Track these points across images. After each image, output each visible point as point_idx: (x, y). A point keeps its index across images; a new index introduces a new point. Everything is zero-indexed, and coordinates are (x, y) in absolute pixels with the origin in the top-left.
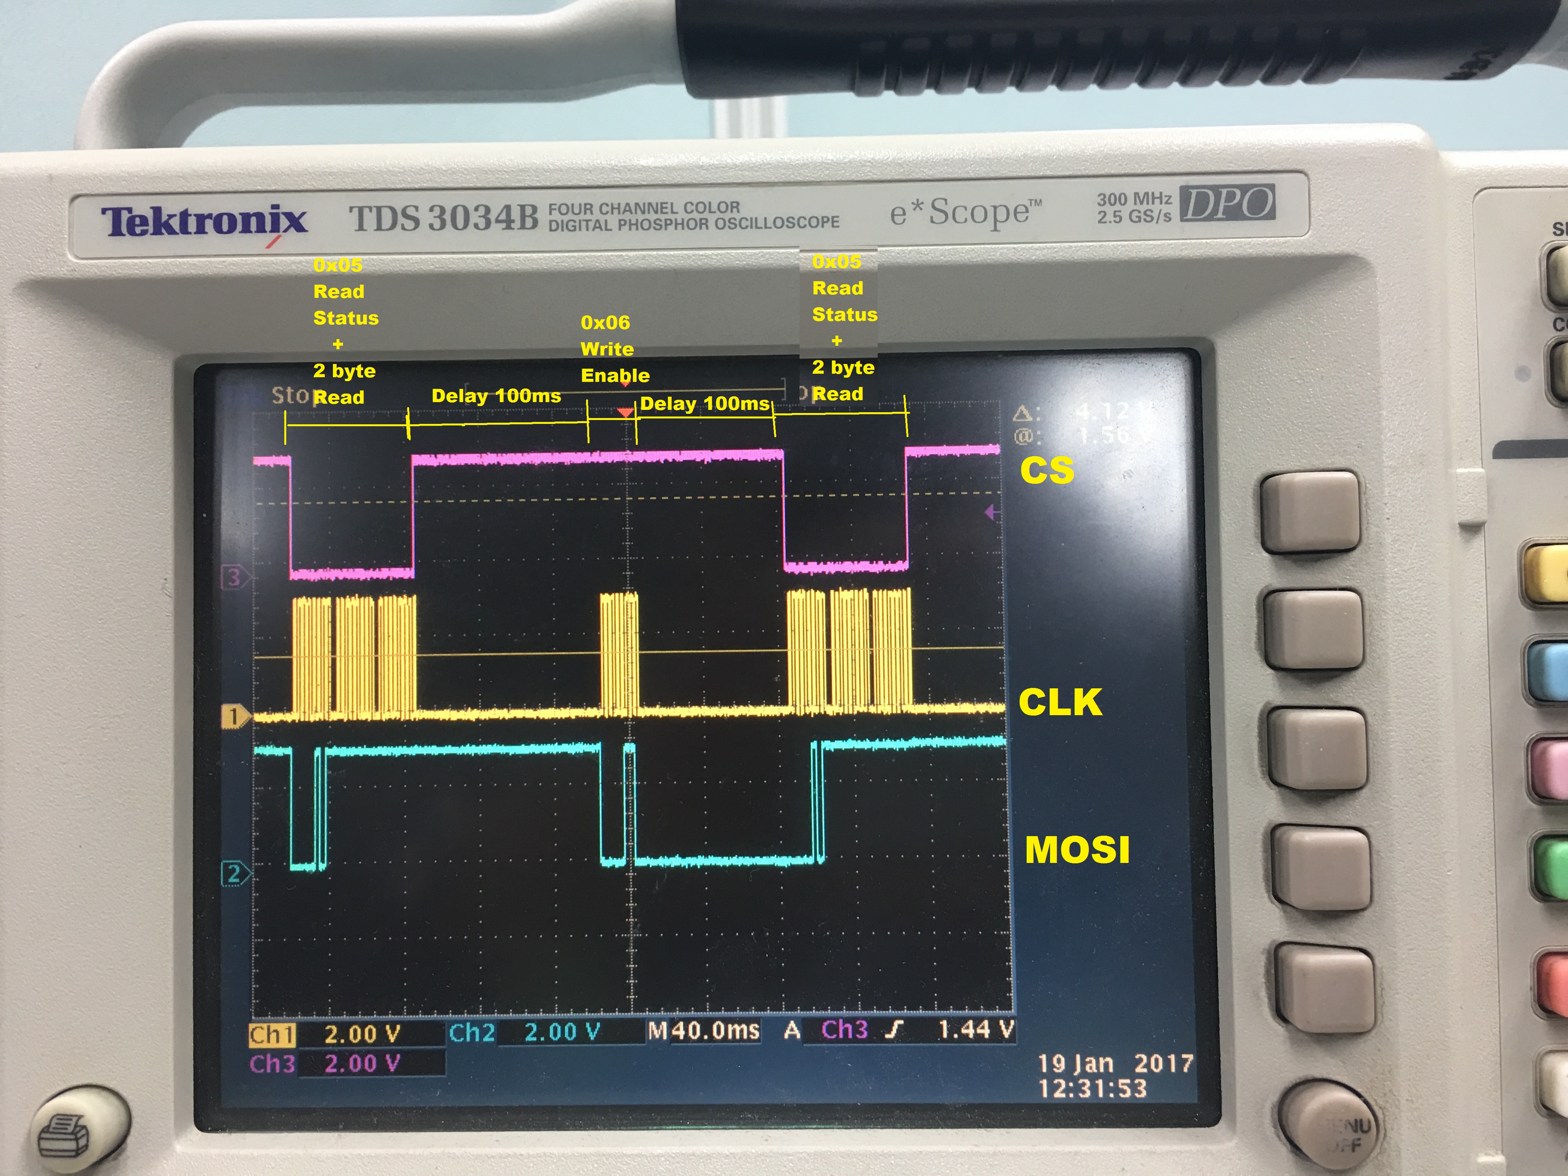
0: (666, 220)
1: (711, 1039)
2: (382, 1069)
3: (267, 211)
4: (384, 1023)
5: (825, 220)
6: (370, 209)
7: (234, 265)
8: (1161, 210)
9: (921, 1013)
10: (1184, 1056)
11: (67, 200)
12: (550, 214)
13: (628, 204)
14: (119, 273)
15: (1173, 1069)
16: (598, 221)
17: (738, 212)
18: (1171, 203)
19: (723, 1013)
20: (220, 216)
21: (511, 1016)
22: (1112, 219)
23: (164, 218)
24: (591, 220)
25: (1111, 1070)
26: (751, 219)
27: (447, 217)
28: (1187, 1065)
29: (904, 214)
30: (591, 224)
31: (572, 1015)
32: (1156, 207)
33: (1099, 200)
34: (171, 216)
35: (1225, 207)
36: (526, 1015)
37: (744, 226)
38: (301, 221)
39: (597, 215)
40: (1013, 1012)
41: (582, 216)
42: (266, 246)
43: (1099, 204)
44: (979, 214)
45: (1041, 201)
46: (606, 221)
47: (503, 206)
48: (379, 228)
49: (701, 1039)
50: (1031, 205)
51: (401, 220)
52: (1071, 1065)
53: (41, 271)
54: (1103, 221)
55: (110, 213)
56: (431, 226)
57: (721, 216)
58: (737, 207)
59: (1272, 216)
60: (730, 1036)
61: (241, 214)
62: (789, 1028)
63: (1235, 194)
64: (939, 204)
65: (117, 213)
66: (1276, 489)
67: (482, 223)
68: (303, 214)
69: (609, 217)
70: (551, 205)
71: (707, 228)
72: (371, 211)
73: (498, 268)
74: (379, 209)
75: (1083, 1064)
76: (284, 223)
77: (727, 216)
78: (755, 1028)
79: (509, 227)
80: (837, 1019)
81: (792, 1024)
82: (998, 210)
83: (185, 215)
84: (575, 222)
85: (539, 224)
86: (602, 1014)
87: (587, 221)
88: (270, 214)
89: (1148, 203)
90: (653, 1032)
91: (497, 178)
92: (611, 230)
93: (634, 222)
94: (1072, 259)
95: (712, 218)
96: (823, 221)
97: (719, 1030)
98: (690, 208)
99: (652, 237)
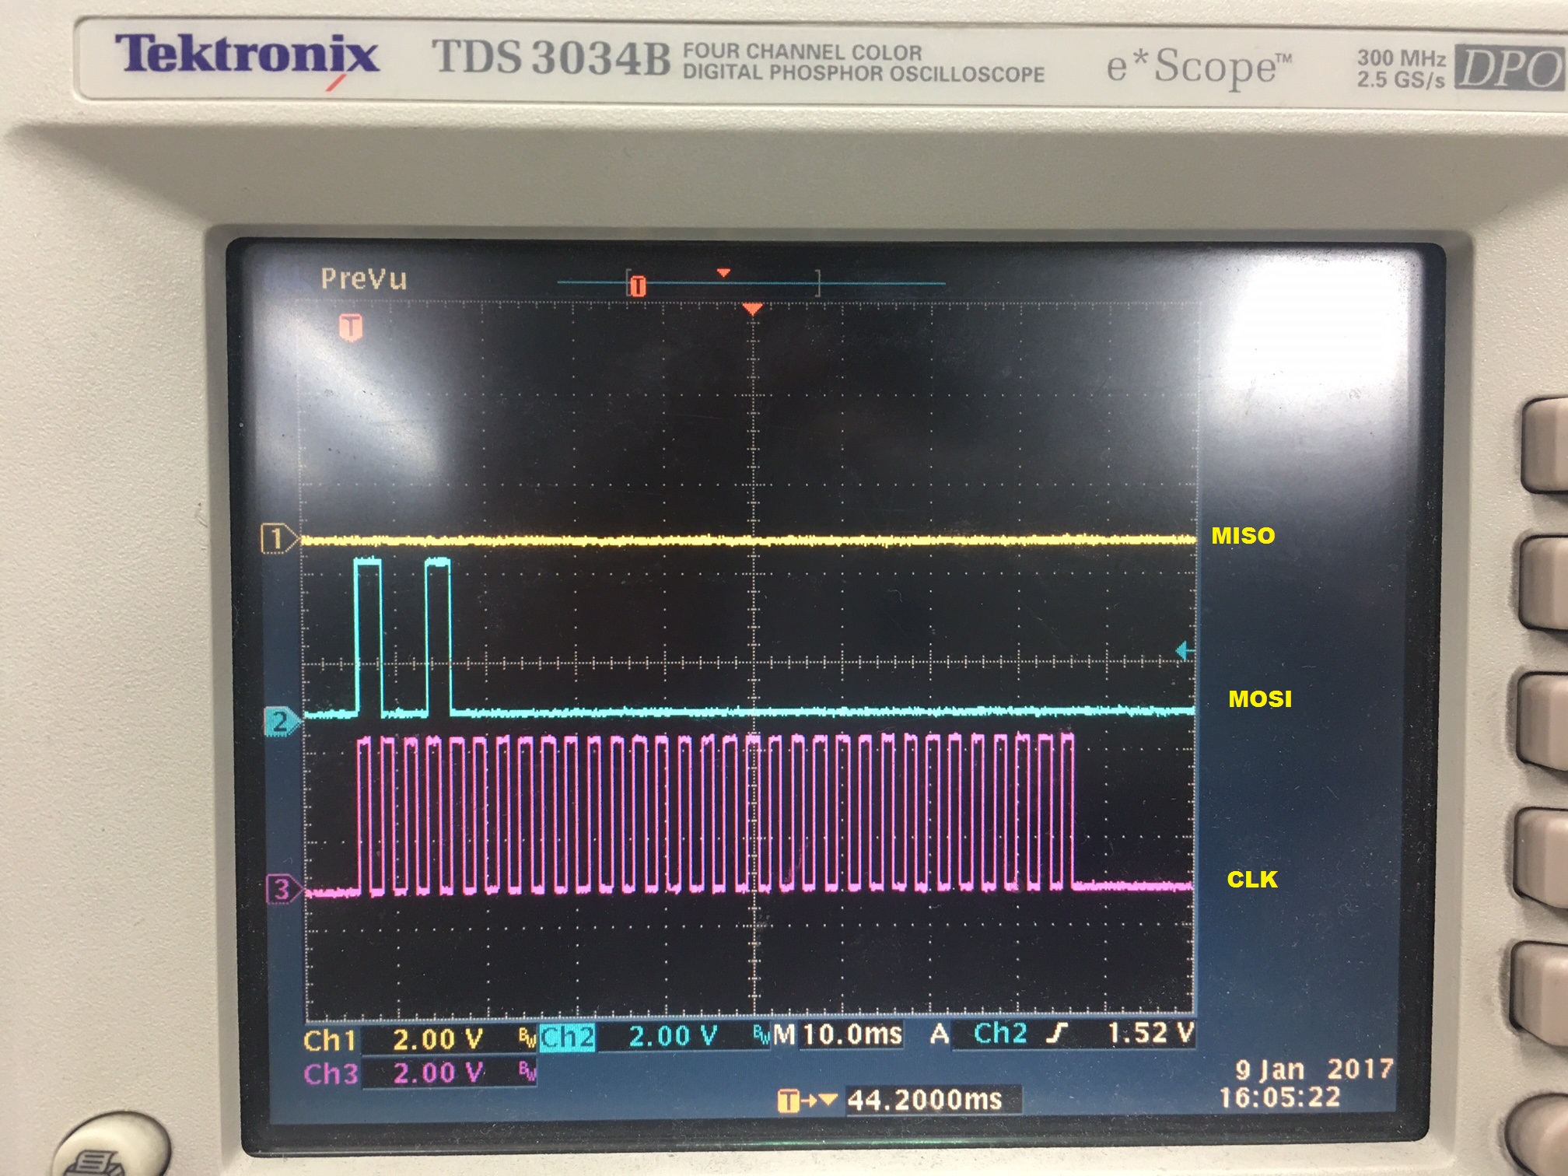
0: (830, 67)
2: (462, 1079)
3: (327, 42)
4: (463, 1028)
5: (1027, 72)
6: (459, 43)
7: (285, 110)
9: (1088, 1014)
10: (1383, 1061)
11: (72, 24)
12: (686, 55)
13: (782, 46)
14: (139, 118)
15: (1370, 1076)
16: (744, 66)
18: (1445, 66)
19: (860, 1015)
20: (266, 49)
22: (1375, 82)
23: (196, 49)
25: (1301, 1076)
26: (936, 69)
27: (556, 55)
28: (1386, 1070)
29: (1124, 67)
30: (736, 71)
31: (684, 1017)
33: (1360, 57)
34: (204, 47)
35: (1508, 74)
37: (926, 77)
38: (371, 56)
39: (743, 59)
41: (725, 60)
42: (327, 87)
43: (1360, 63)
44: (1215, 70)
45: (1290, 56)
46: (755, 67)
47: (626, 43)
48: (470, 68)
50: (1278, 61)
51: (497, 59)
52: (1256, 1072)
53: (39, 114)
54: (1364, 83)
55: (126, 42)
56: (536, 68)
57: (899, 63)
58: (918, 53)
60: (868, 1041)
61: (294, 46)
63: (1518, 57)
64: (1167, 56)
65: (135, 41)
66: (1551, 418)
67: (599, 65)
68: (374, 48)
69: (758, 61)
70: (686, 45)
71: (881, 78)
72: (459, 46)
73: (620, 124)
74: (470, 44)
75: (1271, 1070)
76: (349, 58)
77: (906, 64)
78: (897, 1032)
79: (633, 72)
82: (1239, 66)
83: (222, 46)
84: (716, 66)
85: (672, 68)
86: (720, 1016)
88: (331, 46)
89: (1417, 64)
90: (778, 1036)
92: (761, 78)
93: (789, 68)
94: (1326, 130)
95: (887, 66)
96: (1025, 73)
98: (859, 52)
99: (812, 89)
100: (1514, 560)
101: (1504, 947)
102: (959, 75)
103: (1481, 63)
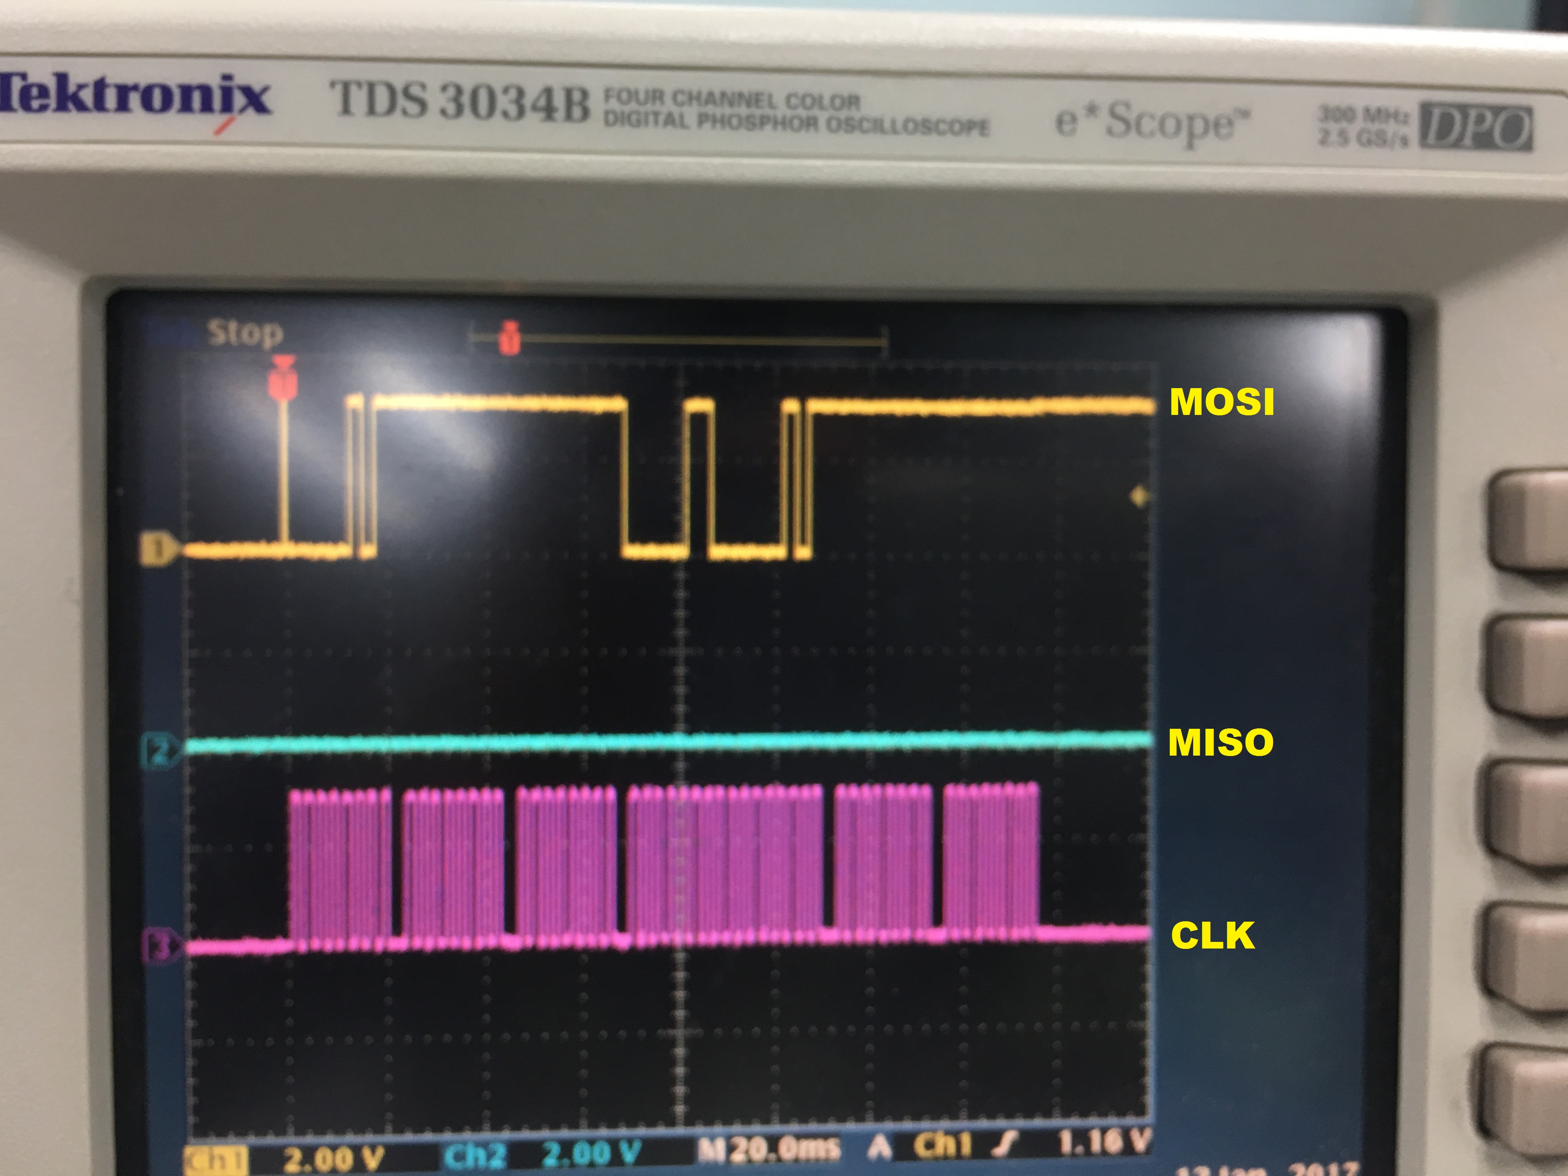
0: (762, 116)
1: (780, 1159)
3: (215, 82)
4: (362, 1146)
5: (972, 124)
6: (359, 84)
7: (169, 155)
8: (1396, 132)
9: (1039, 1123)
10: (1347, 1165)
12: (607, 101)
13: (711, 93)
16: (670, 114)
17: (857, 109)
18: (1409, 124)
19: (795, 1127)
21: (526, 1134)
22: (1337, 140)
23: (72, 88)
24: (661, 113)
26: (875, 120)
27: (466, 99)
28: (1350, 1175)
29: (1074, 121)
30: (661, 118)
31: (603, 1132)
32: (1391, 128)
33: (1320, 114)
34: (81, 87)
36: (545, 1132)
37: (865, 129)
39: (669, 106)
40: (1148, 1119)
43: (1320, 119)
44: (1170, 125)
45: (1248, 112)
46: (681, 115)
47: (541, 88)
48: (372, 110)
49: (766, 1159)
50: (1236, 116)
51: (402, 101)
54: (1324, 141)
57: (835, 113)
58: (856, 103)
59: (1528, 147)
62: (876, 1144)
64: (1121, 110)
66: (1521, 493)
67: (513, 110)
69: (686, 109)
70: (607, 89)
71: (816, 129)
72: (360, 88)
73: (534, 174)
74: (371, 87)
75: (1231, 1175)
76: (239, 100)
77: (843, 114)
78: (834, 1145)
79: (549, 118)
80: (935, 1132)
81: (880, 1138)
82: (1194, 120)
83: (100, 86)
84: (639, 114)
85: (591, 115)
86: (642, 1131)
89: (1380, 122)
90: (705, 1151)
91: (535, 50)
92: (688, 127)
93: (718, 117)
96: (969, 126)
97: (789, 1149)
98: (793, 101)
99: (743, 138)
100: (1483, 641)
101: (1473, 1049)
102: (899, 125)
103: (1447, 123)
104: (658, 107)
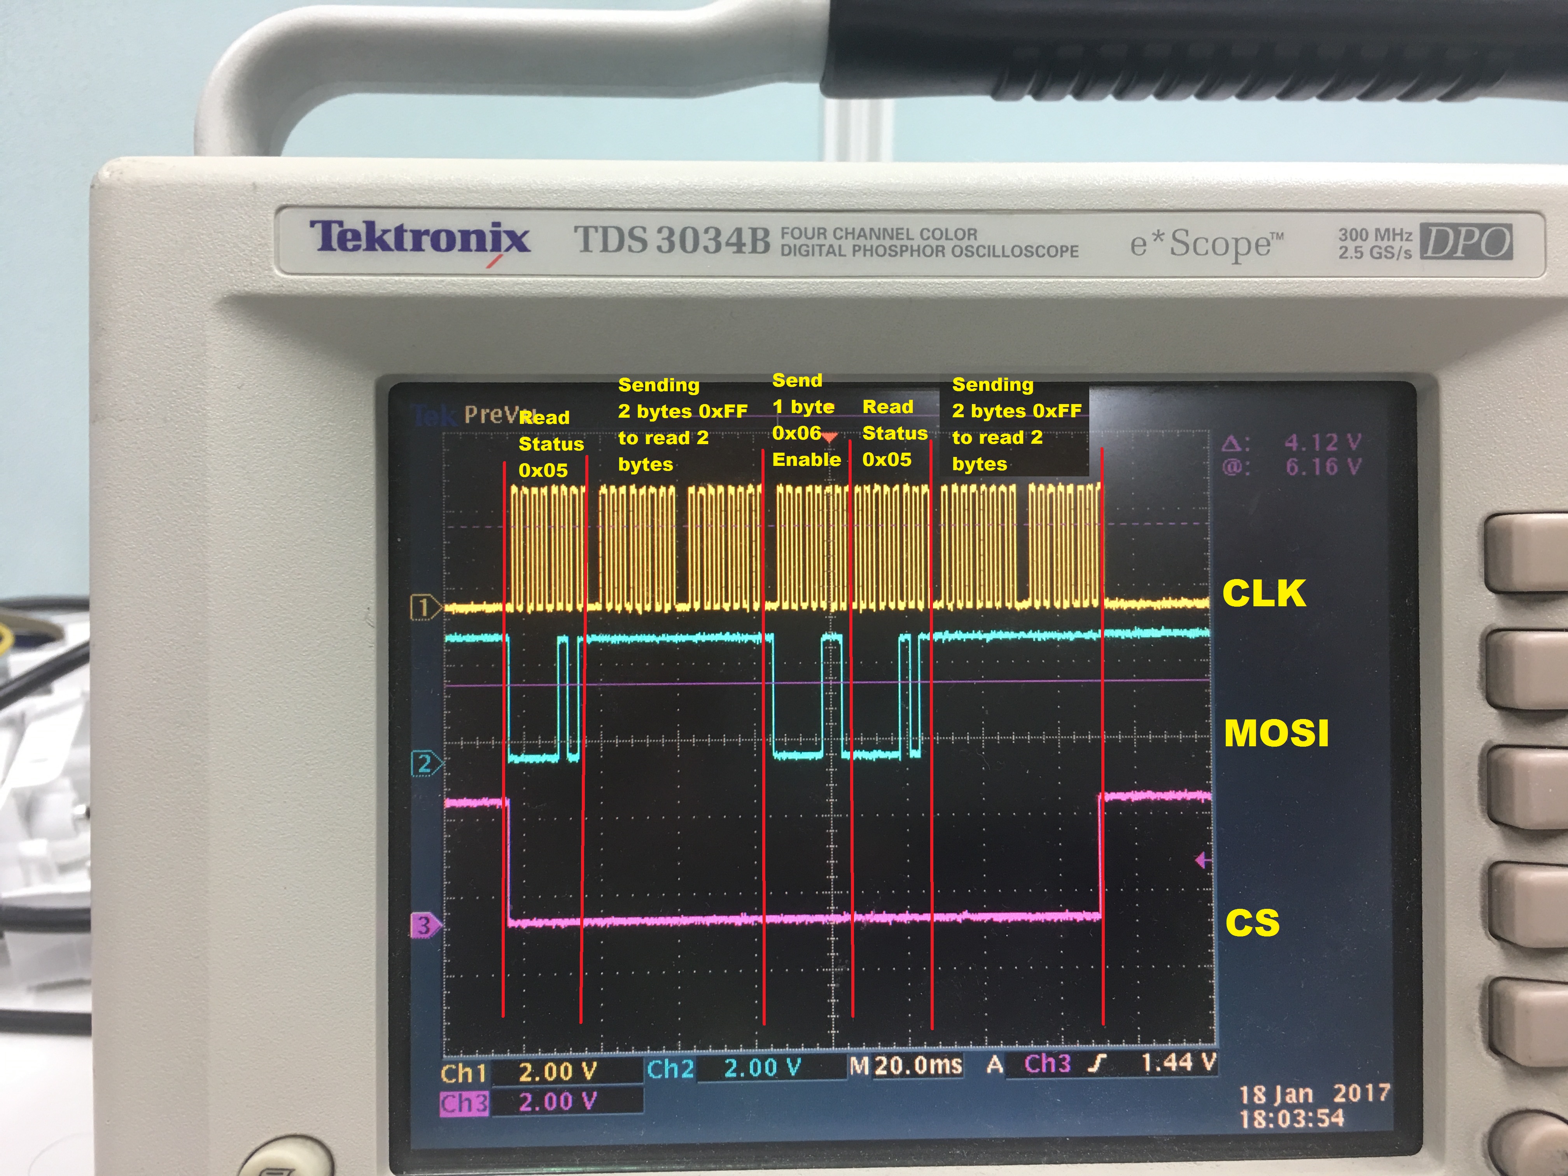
0: (902, 246)
1: (914, 1074)
2: (579, 1107)
3: (487, 228)
4: (581, 1060)
5: (1064, 249)
6: (596, 228)
7: (454, 285)
8: (1401, 247)
9: (1124, 1046)
10: (1382, 1085)
11: (273, 211)
12: (783, 237)
13: (862, 229)
14: (330, 290)
15: (1371, 1099)
16: (831, 246)
17: (976, 239)
18: (1411, 240)
19: (925, 1048)
20: (437, 233)
21: (710, 1052)
22: (1354, 255)
23: (378, 234)
24: (824, 245)
25: (1310, 1100)
26: (989, 247)
27: (676, 239)
28: (1384, 1094)
29: (1145, 244)
30: (825, 250)
31: (772, 1050)
32: (1397, 244)
33: (1340, 234)
34: (385, 232)
35: (1465, 246)
36: (726, 1051)
37: (981, 254)
38: (524, 240)
39: (830, 240)
40: (1215, 1044)
41: (815, 241)
42: (487, 264)
43: (1340, 239)
44: (1220, 247)
45: (1282, 234)
46: (840, 246)
47: (734, 229)
48: (605, 249)
49: (903, 1074)
50: (1273, 238)
51: (628, 241)
52: (1270, 1095)
53: (245, 286)
54: (1344, 256)
55: (319, 227)
56: (659, 248)
57: (958, 243)
58: (974, 234)
59: (1509, 256)
60: (932, 1071)
61: (459, 231)
62: (992, 1063)
63: (1473, 232)
64: (1180, 235)
65: (327, 226)
66: (1508, 531)
67: (712, 246)
68: (526, 233)
69: (843, 242)
70: (783, 228)
71: (944, 256)
72: (597, 231)
73: (729, 293)
74: (605, 230)
75: (1284, 1094)
76: (506, 241)
77: (964, 243)
78: (957, 1062)
79: (740, 251)
80: (1039, 1053)
81: (995, 1058)
82: (1240, 242)
83: (400, 231)
84: (808, 246)
85: (771, 248)
86: (803, 1050)
87: (821, 246)
88: (491, 231)
89: (1389, 240)
90: (854, 1067)
91: (728, 200)
92: (845, 256)
93: (868, 247)
94: (1314, 295)
95: (948, 245)
96: (1062, 250)
97: (921, 1065)
98: (925, 233)
99: (887, 264)
100: (1481, 650)
101: (1482, 982)
102: (1008, 252)
103: (1442, 238)
104: (822, 241)
